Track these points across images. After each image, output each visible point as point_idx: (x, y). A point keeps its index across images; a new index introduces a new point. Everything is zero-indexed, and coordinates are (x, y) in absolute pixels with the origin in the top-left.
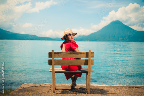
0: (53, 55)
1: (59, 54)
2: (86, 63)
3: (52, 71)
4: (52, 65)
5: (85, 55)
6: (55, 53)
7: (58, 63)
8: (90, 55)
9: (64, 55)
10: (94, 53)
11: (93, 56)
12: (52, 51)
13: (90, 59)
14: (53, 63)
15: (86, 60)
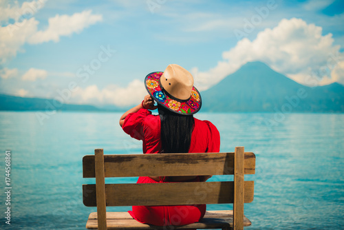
0: (100, 166)
1: (124, 164)
2: (227, 194)
3: (97, 226)
4: (94, 205)
5: (221, 166)
6: (109, 159)
7: (119, 197)
8: (239, 163)
9: (142, 165)
10: (253, 156)
11: (251, 169)
12: (97, 151)
13: (240, 180)
14: (101, 196)
15: (223, 184)
